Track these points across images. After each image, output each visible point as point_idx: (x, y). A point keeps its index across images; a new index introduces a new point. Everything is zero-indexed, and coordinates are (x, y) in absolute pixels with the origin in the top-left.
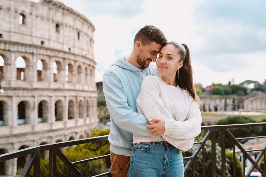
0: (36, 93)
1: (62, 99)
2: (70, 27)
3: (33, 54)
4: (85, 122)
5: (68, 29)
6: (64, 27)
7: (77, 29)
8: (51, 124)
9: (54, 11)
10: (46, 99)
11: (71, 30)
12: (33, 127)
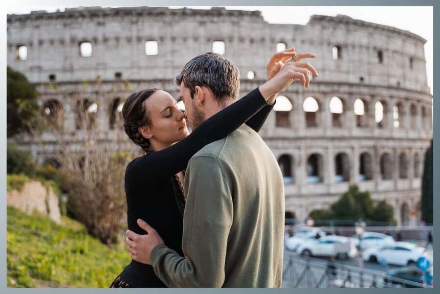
0: (302, 144)
1: (348, 151)
2: (361, 47)
3: (297, 92)
4: (395, 185)
5: (357, 50)
6: (350, 48)
7: (375, 48)
8: (329, 186)
9: (331, 30)
10: (320, 151)
11: (364, 50)
12: (299, 188)
